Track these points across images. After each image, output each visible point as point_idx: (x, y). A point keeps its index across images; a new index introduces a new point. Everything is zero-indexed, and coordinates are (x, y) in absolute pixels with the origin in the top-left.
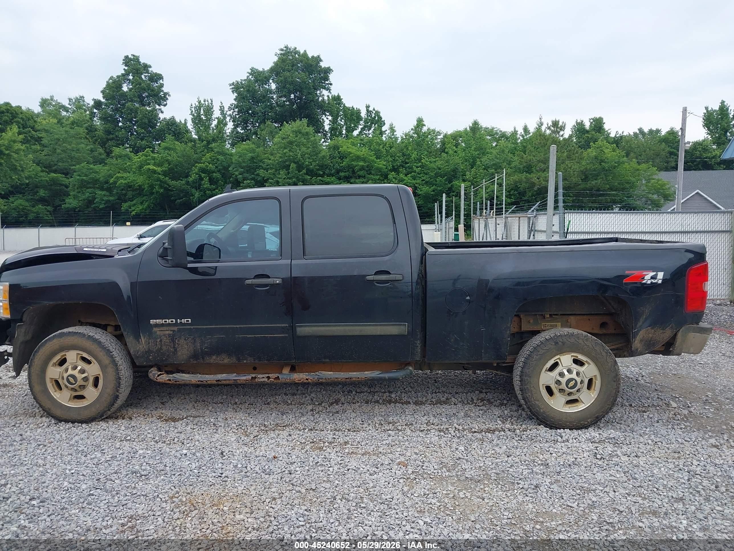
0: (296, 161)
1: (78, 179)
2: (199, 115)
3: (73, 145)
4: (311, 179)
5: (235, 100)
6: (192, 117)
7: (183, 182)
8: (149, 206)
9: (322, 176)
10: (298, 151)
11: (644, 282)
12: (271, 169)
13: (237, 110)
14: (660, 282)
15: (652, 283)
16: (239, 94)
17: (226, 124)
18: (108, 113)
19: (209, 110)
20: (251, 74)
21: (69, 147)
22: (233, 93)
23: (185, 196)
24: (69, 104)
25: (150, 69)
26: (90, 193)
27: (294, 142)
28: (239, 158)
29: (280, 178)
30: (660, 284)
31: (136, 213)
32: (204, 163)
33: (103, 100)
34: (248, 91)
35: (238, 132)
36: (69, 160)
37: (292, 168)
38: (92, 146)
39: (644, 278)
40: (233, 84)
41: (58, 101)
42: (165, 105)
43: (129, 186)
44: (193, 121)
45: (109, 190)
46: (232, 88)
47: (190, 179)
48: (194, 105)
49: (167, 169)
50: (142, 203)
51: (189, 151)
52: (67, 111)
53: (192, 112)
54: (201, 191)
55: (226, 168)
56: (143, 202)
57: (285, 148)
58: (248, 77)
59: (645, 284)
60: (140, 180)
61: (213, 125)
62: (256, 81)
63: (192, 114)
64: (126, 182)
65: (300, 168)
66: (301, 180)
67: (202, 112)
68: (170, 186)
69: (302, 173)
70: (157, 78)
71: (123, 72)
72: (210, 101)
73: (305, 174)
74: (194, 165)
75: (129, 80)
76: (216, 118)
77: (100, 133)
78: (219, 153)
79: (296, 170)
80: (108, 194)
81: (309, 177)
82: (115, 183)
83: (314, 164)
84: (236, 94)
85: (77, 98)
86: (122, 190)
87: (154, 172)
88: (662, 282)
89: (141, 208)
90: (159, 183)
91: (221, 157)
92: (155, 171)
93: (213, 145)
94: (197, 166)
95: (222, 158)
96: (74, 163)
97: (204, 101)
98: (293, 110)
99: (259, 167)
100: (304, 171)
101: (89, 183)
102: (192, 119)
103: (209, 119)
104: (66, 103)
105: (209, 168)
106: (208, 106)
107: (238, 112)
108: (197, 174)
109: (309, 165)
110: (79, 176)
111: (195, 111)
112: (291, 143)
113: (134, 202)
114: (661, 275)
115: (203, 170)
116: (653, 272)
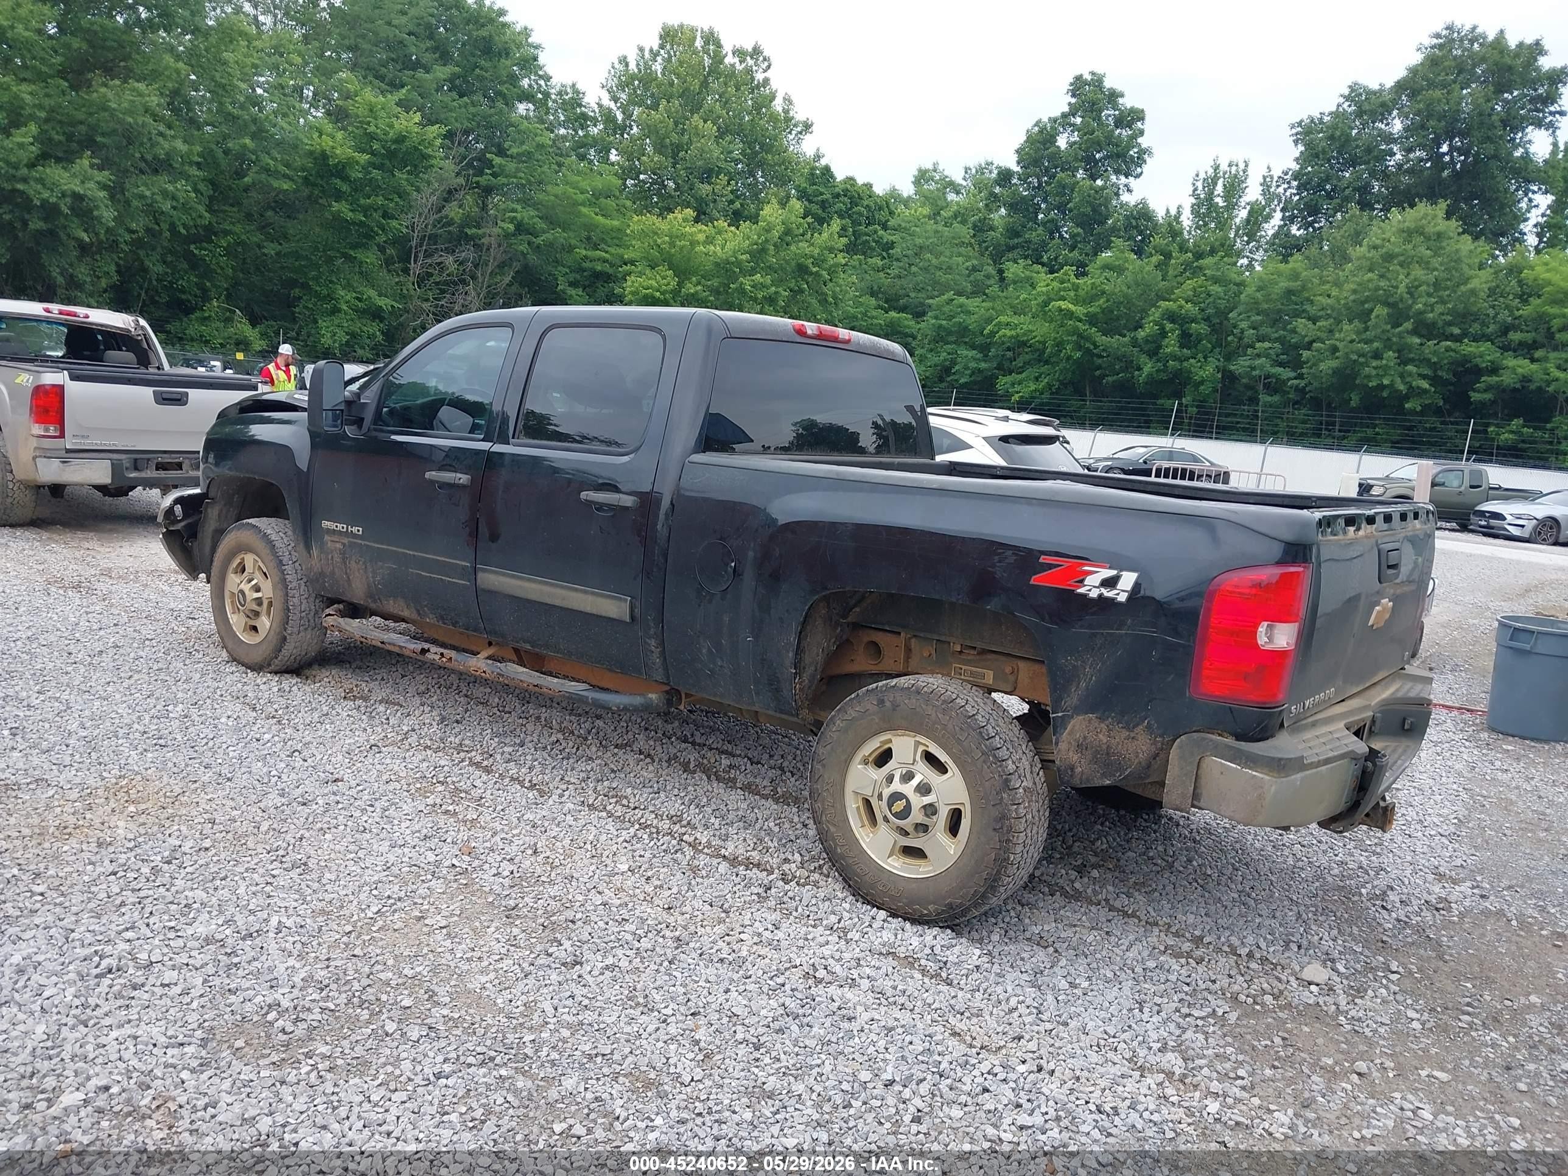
0: (1391, 300)
1: (933, 325)
2: (1210, 196)
3: (942, 258)
4: (1421, 344)
5: (1297, 160)
6: (1194, 201)
7: (1125, 339)
8: (1050, 386)
9: (1458, 339)
10: (1401, 277)
11: (1081, 591)
12: (1329, 316)
13: (1295, 183)
14: (1122, 598)
15: (1100, 596)
16: (1309, 146)
17: (1268, 217)
18: (1020, 194)
19: (1235, 187)
20: (1347, 98)
21: (934, 261)
22: (1296, 145)
23: (1125, 369)
24: (965, 179)
25: (1121, 100)
26: (949, 354)
27: (1397, 255)
28: (1258, 291)
29: (1340, 341)
30: (1120, 603)
31: (1022, 397)
32: (1175, 301)
33: (1016, 168)
34: (1332, 138)
35: (1288, 234)
36: (930, 288)
37: (1377, 316)
38: (975, 262)
39: (1082, 581)
40: (1300, 124)
41: (946, 173)
42: (1138, 176)
43: (1020, 344)
44: (1195, 211)
45: (984, 349)
46: (1297, 134)
47: (1141, 334)
48: (1202, 176)
49: (1098, 310)
50: (1037, 379)
51: (1148, 273)
52: (958, 193)
53: (1195, 190)
54: (1158, 361)
55: (1223, 314)
56: (1040, 376)
57: (1371, 270)
58: (1339, 106)
59: (1084, 596)
60: (1040, 330)
61: (1238, 220)
62: (1360, 113)
63: (1194, 193)
64: (1013, 333)
65: (1398, 316)
66: (1395, 348)
67: (1219, 189)
68: (1096, 347)
69: (1400, 329)
70: (1132, 118)
71: (1066, 109)
72: (1242, 166)
73: (1408, 332)
74: (1154, 305)
75: (1074, 125)
76: (1248, 204)
77: (996, 235)
78: (1216, 281)
79: (1387, 323)
80: (980, 356)
81: (1418, 341)
82: (993, 334)
83: (1439, 309)
84: (1301, 148)
85: (980, 165)
86: (1009, 349)
87: (1070, 315)
88: (1129, 599)
89: (1033, 387)
90: (1075, 338)
91: (1216, 289)
92: (1073, 313)
93: (1208, 261)
94: (1159, 307)
95: (1220, 289)
96: (936, 293)
97: (1230, 165)
98: (1441, 182)
99: (1297, 315)
100: (1408, 325)
101: (950, 333)
102: (1193, 206)
103: (1231, 206)
104: (958, 177)
105: (1183, 311)
106: (1236, 176)
107: (1298, 188)
108: (1156, 323)
109: (1424, 312)
110: (936, 318)
111: (1204, 187)
112: (1389, 257)
113: (1024, 375)
114: (1128, 580)
115: (1172, 317)
116: (1110, 568)
